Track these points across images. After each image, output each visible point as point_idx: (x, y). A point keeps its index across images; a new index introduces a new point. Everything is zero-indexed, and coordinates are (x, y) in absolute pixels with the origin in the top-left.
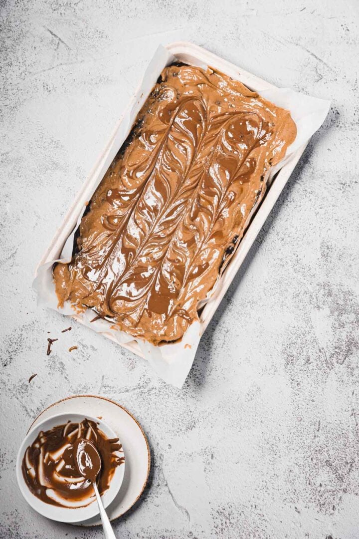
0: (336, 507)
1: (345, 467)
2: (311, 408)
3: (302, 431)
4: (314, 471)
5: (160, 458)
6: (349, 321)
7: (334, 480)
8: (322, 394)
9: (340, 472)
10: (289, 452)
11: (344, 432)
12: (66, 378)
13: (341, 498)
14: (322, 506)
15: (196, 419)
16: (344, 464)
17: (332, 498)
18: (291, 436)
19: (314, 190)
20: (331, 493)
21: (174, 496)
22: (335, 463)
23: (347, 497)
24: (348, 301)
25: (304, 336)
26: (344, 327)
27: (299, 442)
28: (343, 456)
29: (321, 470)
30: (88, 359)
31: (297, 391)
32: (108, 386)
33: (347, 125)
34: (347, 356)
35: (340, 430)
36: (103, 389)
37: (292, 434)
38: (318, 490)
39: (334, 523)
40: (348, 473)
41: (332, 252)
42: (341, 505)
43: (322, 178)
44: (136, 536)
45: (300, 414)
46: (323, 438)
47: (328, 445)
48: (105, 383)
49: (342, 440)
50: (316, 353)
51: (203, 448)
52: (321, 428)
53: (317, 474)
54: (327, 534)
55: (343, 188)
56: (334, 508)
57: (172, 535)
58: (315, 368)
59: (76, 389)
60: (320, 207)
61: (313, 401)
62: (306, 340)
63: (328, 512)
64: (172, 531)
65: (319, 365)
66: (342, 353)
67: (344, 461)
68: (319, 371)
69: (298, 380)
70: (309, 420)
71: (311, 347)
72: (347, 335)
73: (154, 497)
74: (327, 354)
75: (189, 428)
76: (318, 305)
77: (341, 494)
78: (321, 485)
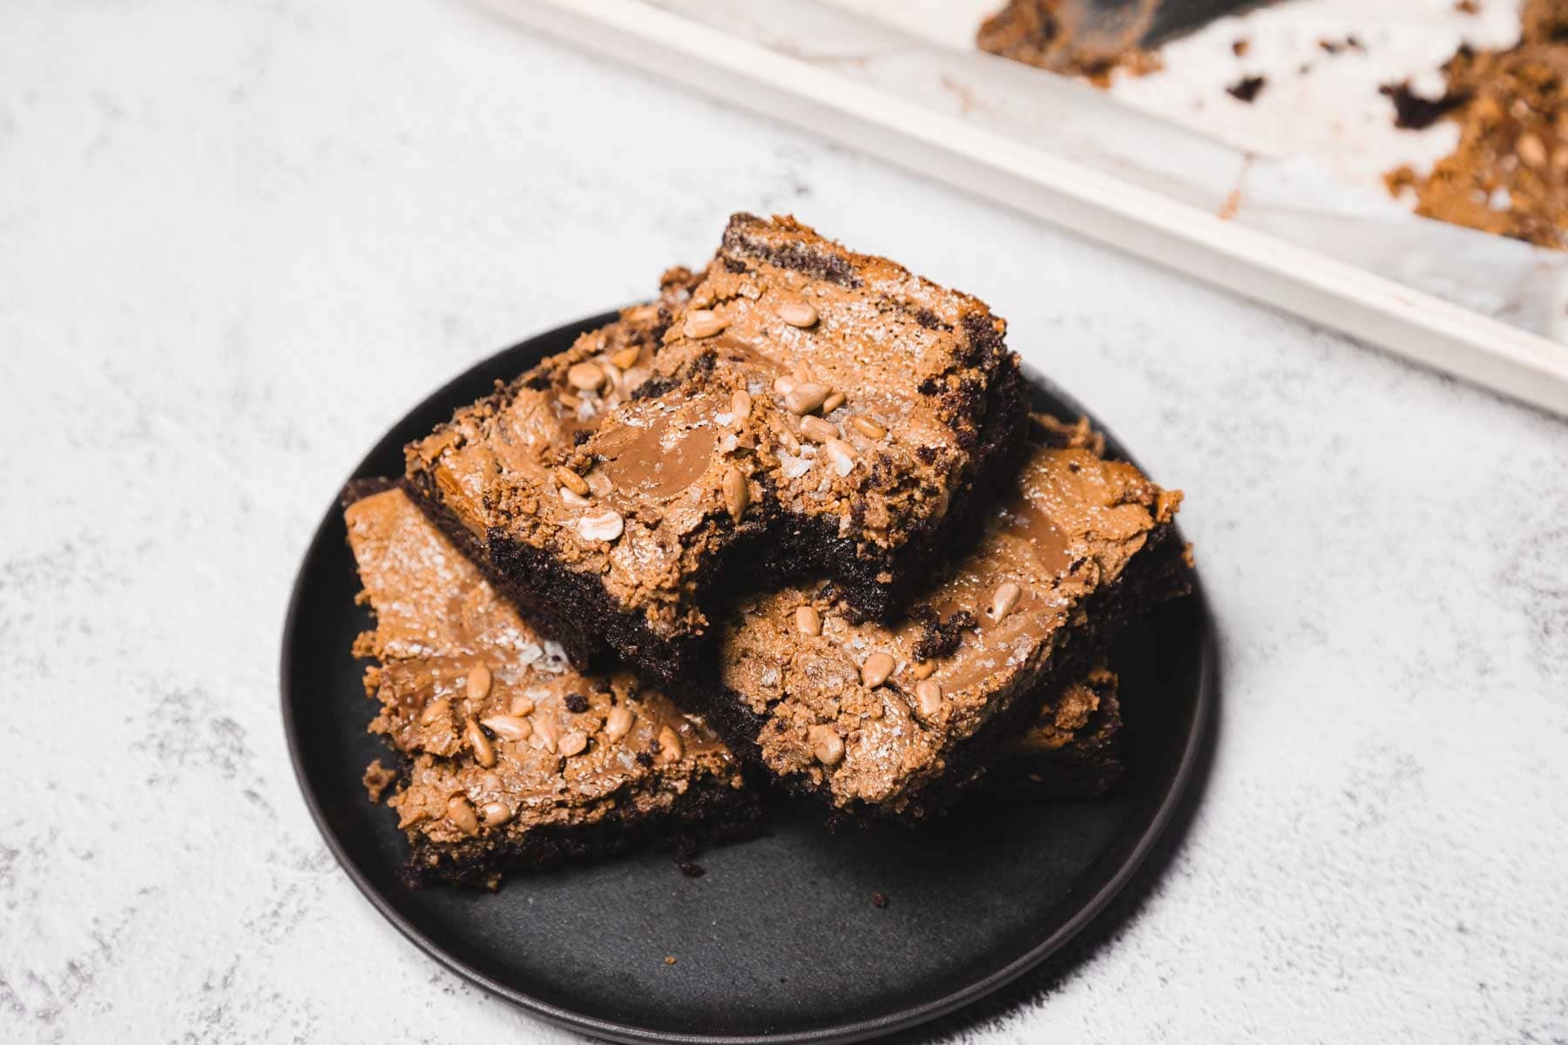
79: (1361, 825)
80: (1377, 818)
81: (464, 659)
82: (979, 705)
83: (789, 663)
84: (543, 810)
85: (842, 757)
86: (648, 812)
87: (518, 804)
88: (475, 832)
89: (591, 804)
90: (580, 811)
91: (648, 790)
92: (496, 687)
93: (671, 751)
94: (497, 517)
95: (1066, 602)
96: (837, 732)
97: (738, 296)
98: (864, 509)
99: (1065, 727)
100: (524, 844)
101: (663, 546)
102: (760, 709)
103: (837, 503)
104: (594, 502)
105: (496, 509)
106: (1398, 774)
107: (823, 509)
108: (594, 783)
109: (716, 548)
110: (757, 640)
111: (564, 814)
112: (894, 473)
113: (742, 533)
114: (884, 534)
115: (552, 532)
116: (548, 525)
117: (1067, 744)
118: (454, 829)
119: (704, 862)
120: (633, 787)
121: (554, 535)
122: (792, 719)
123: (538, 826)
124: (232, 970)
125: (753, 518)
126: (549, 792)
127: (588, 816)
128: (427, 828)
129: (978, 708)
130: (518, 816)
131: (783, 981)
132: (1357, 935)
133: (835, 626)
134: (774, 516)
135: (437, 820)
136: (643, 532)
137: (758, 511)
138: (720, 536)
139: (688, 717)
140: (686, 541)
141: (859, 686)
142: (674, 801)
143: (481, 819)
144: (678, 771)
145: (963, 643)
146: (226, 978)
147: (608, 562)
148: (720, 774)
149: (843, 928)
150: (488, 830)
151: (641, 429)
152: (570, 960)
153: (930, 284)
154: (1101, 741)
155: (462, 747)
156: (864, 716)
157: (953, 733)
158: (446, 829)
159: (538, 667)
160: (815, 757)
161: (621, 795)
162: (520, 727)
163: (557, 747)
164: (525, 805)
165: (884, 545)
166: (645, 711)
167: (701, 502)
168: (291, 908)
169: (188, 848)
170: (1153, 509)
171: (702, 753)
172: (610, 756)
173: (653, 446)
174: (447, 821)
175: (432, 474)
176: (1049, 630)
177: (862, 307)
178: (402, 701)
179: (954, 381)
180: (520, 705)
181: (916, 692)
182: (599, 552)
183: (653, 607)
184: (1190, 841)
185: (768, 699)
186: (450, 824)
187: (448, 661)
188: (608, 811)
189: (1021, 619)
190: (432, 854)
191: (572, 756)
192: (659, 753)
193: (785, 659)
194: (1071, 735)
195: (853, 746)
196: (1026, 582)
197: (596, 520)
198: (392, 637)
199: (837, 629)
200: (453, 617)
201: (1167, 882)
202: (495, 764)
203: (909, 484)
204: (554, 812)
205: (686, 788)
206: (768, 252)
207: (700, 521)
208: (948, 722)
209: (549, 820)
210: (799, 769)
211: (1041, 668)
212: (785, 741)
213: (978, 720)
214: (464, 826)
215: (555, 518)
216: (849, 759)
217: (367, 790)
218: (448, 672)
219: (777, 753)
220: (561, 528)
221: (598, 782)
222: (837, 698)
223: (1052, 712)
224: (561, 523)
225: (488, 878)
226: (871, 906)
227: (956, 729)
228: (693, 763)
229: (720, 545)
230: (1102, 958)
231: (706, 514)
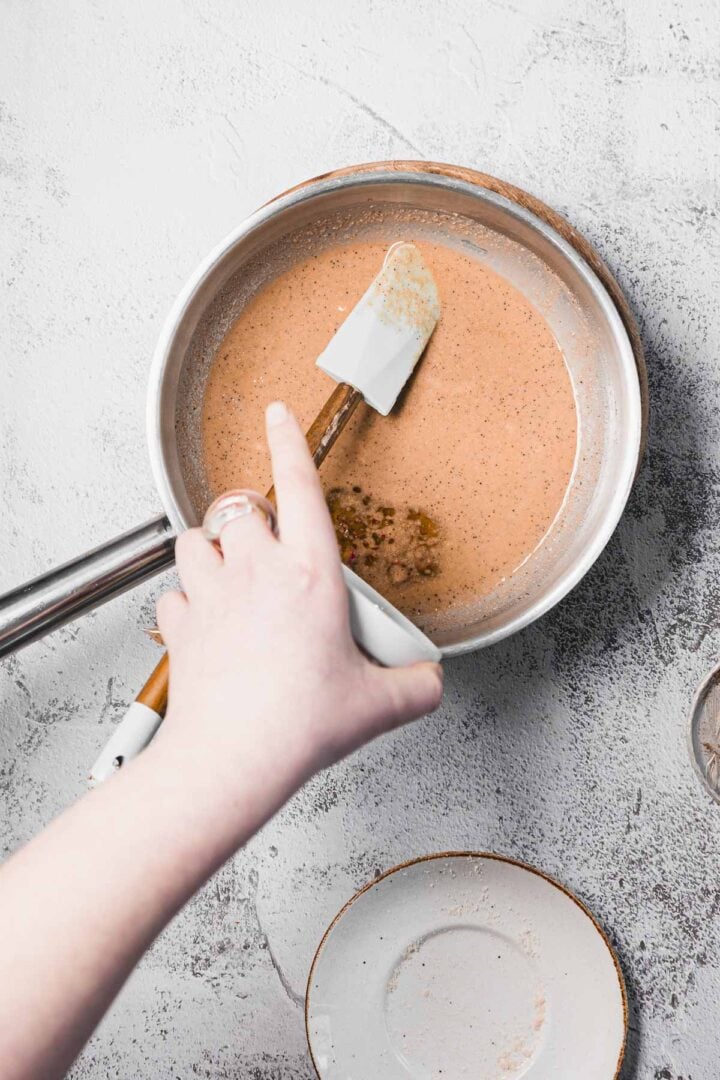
0: (680, 998)
1: (702, 900)
2: (621, 757)
3: (597, 814)
4: (627, 911)
5: (251, 879)
6: (712, 545)
7: (675, 933)
8: (647, 724)
9: (689, 914)
10: (565, 865)
11: (699, 815)
12: (20, 684)
13: (691, 976)
14: (645, 997)
15: (339, 784)
16: (701, 894)
17: (669, 977)
18: (570, 826)
19: (626, 224)
20: (668, 964)
21: (283, 970)
22: (678, 891)
23: (704, 975)
24: (710, 497)
25: (602, 581)
26: (699, 561)
27: (590, 841)
28: (698, 874)
29: (642, 910)
30: (73, 638)
31: (584, 716)
32: (123, 705)
33: (707, 67)
34: (706, 630)
35: (689, 812)
36: (111, 710)
37: (573, 820)
38: (637, 958)
39: (674, 1038)
40: (710, 917)
41: (671, 376)
42: (693, 995)
43: (647, 196)
44: (191, 1071)
45: (593, 771)
46: (648, 831)
47: (659, 848)
48: (114, 696)
49: (694, 835)
50: (632, 622)
51: (356, 855)
52: (644, 807)
53: (634, 918)
54: (657, 1064)
55: (698, 219)
56: (674, 1001)
57: (278, 1069)
58: (629, 659)
59: (44, 712)
60: (641, 266)
61: (624, 740)
62: (608, 592)
63: (659, 1011)
64: (280, 1058)
65: (640, 653)
66: (694, 624)
67: (699, 887)
68: (637, 668)
69: (587, 689)
70: (615, 786)
71: (620, 607)
72: (708, 581)
73: (236, 975)
74: (658, 625)
75: (321, 807)
76: (635, 506)
77: (691, 966)
78: (642, 946)
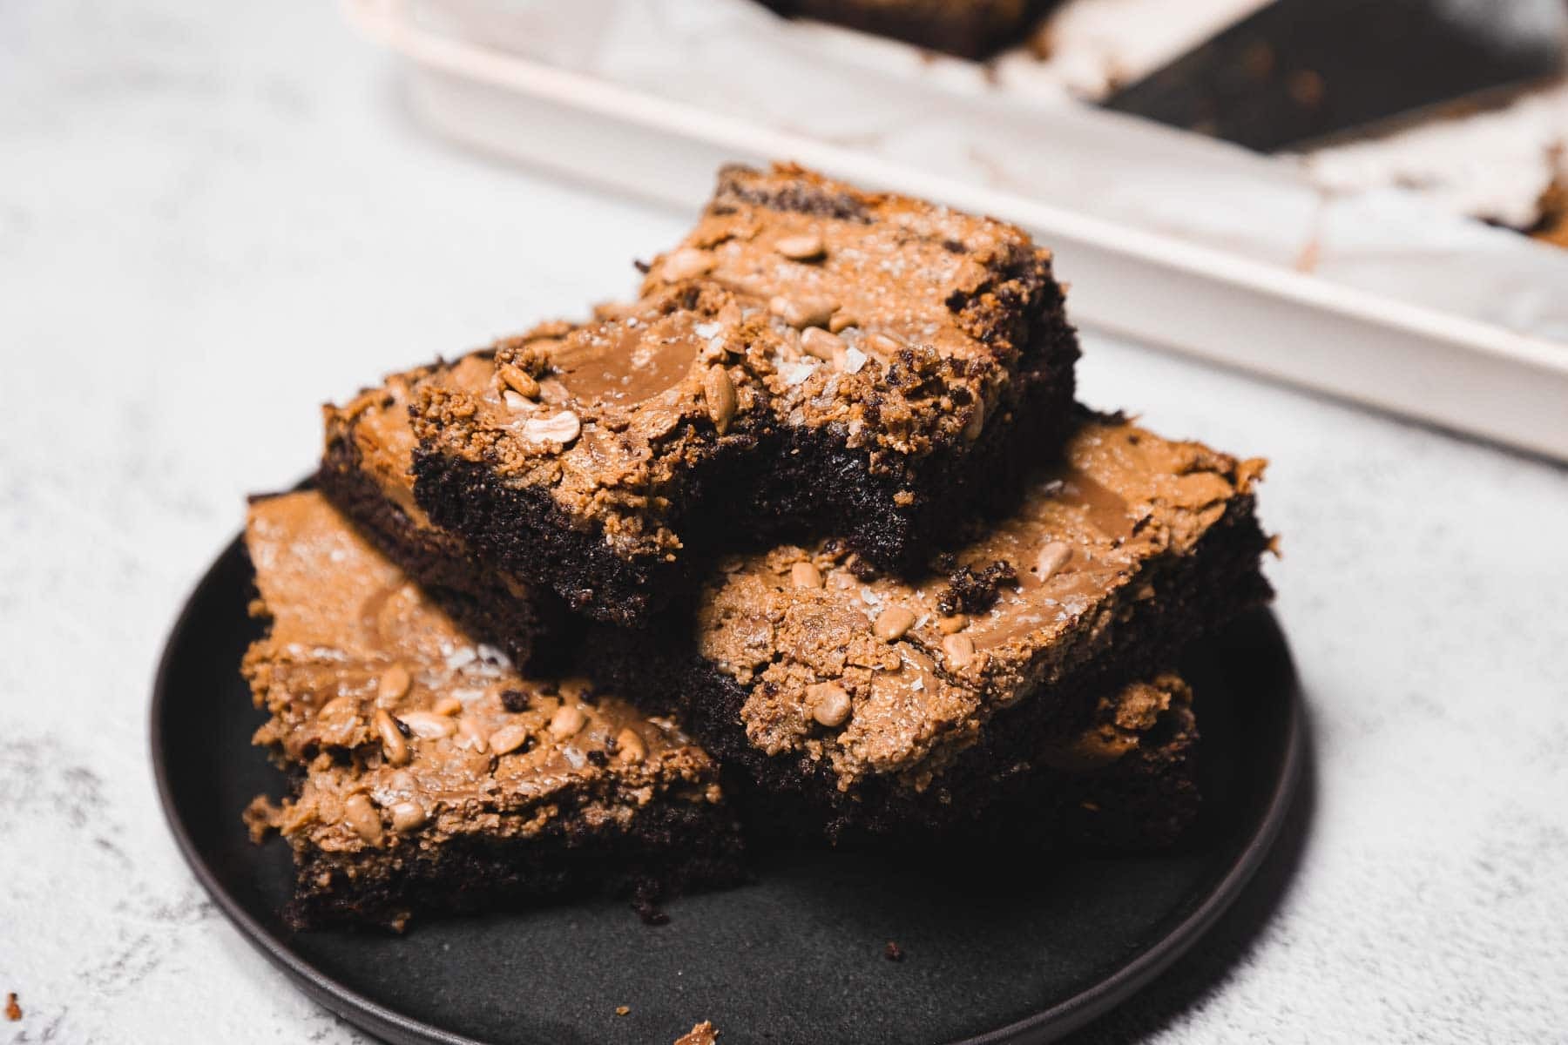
79: (1501, 896)
80: (1520, 889)
81: (379, 664)
82: (1021, 659)
83: (782, 619)
84: (466, 816)
85: (847, 718)
86: (600, 825)
87: (435, 805)
88: (378, 841)
89: (528, 808)
90: (514, 819)
91: (600, 799)
92: (416, 689)
93: (630, 749)
94: (425, 426)
95: (1129, 561)
96: (842, 686)
97: (729, 238)
98: (880, 403)
99: (1128, 726)
100: (441, 862)
101: (627, 446)
102: (745, 677)
103: (844, 408)
104: (545, 407)
105: (423, 416)
106: (1544, 845)
107: (828, 417)
108: (532, 782)
109: (695, 460)
110: (743, 597)
111: (493, 820)
112: (917, 366)
113: (727, 445)
114: (903, 433)
115: (492, 440)
116: (487, 432)
117: (1132, 753)
118: (352, 834)
119: (670, 911)
120: (581, 792)
121: (494, 444)
122: (784, 684)
123: (458, 837)
124: (57, 1022)
125: (741, 431)
126: (475, 792)
127: (523, 827)
128: (317, 835)
129: (1019, 663)
130: (434, 820)
131: (767, 1036)
132: (1506, 1008)
133: (841, 579)
134: (768, 429)
135: (331, 825)
136: (604, 435)
137: (747, 422)
138: (699, 445)
139: (654, 720)
140: (659, 445)
141: (869, 635)
142: (633, 817)
143: (387, 825)
144: (640, 776)
145: (1001, 600)
146: (47, 1031)
147: (560, 470)
148: (692, 776)
149: (846, 981)
150: (395, 839)
151: (607, 348)
152: (493, 1009)
153: (959, 214)
154: (1174, 753)
155: (367, 735)
156: (877, 668)
157: (989, 691)
158: (341, 835)
159: (471, 671)
160: (813, 720)
161: (565, 799)
162: (443, 724)
163: (488, 745)
164: (444, 808)
165: (904, 449)
166: (601, 716)
167: (677, 405)
168: (141, 958)
169: (16, 896)
170: (1231, 477)
171: (670, 752)
172: (553, 754)
173: (621, 363)
174: (345, 825)
175: (351, 436)
176: (1108, 589)
177: (877, 240)
178: (297, 697)
179: (988, 299)
180: (445, 705)
181: (942, 646)
182: (549, 456)
183: (612, 519)
184: (1286, 909)
185: (755, 662)
186: (347, 827)
187: (358, 664)
188: (549, 819)
189: (1072, 581)
190: (323, 872)
191: (505, 754)
192: (616, 753)
193: (778, 614)
194: (1135, 740)
195: (861, 704)
196: (1079, 543)
197: (546, 422)
198: (291, 639)
199: (843, 586)
200: (368, 622)
201: (1258, 950)
202: (407, 761)
203: (935, 390)
204: (480, 818)
205: (648, 798)
206: (765, 199)
207: (676, 422)
208: (983, 674)
209: (473, 827)
210: (793, 745)
211: (1099, 637)
212: (776, 707)
213: (1020, 679)
214: (364, 829)
215: (496, 422)
216: (857, 720)
217: (247, 827)
218: (357, 675)
219: (765, 724)
220: (503, 433)
221: (537, 780)
222: (843, 648)
223: (1112, 706)
224: (502, 427)
225: (393, 917)
226: (882, 959)
227: (993, 685)
228: (659, 765)
229: (700, 457)
230: (1179, 1028)
231: (683, 416)
